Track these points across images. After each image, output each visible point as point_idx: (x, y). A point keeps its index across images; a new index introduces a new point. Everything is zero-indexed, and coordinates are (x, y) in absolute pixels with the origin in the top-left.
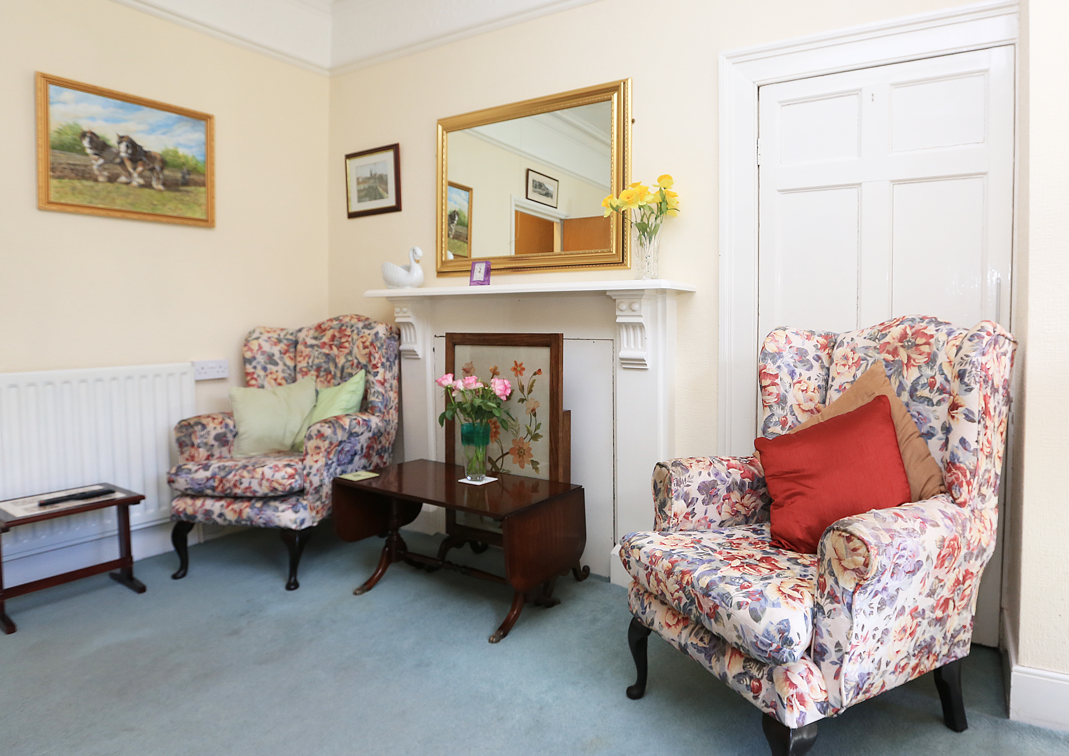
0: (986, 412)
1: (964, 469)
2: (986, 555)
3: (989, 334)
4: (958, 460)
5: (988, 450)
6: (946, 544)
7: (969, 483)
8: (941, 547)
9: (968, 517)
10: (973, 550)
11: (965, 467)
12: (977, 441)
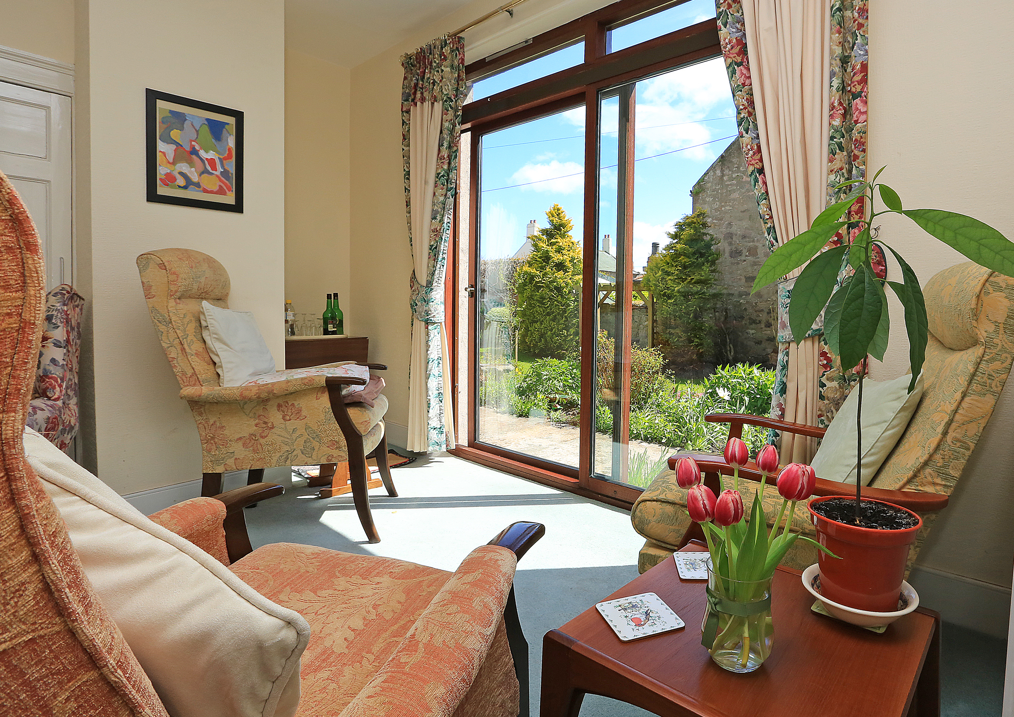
0: (68, 341)
1: (56, 378)
2: (74, 431)
3: (68, 292)
4: (50, 373)
5: (70, 366)
6: (51, 421)
7: (60, 386)
8: (47, 423)
9: (61, 406)
10: (66, 427)
11: (56, 376)
12: (63, 360)
